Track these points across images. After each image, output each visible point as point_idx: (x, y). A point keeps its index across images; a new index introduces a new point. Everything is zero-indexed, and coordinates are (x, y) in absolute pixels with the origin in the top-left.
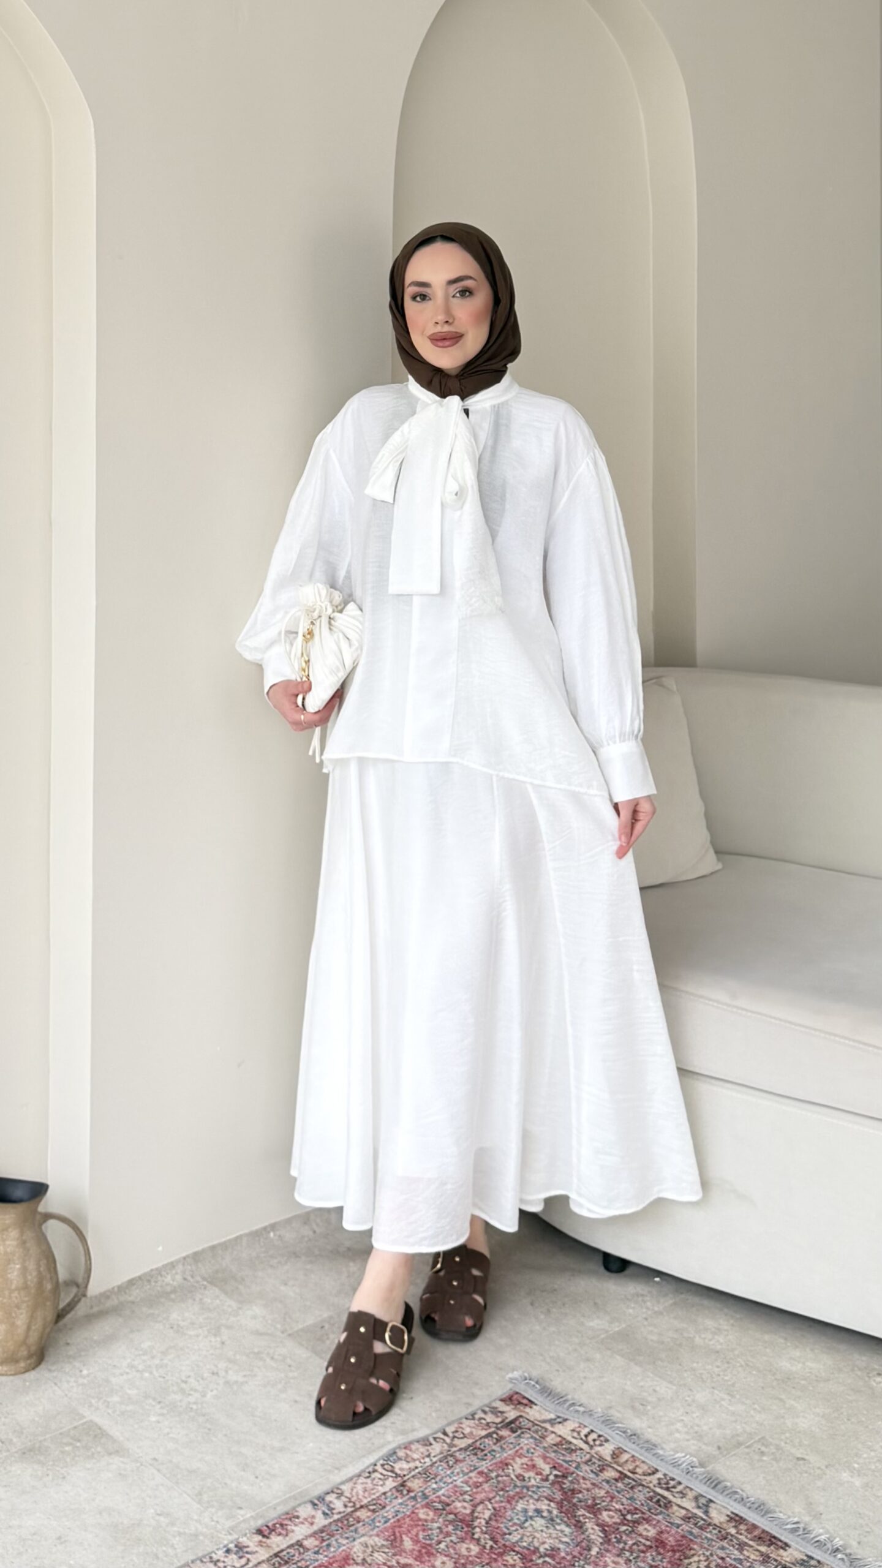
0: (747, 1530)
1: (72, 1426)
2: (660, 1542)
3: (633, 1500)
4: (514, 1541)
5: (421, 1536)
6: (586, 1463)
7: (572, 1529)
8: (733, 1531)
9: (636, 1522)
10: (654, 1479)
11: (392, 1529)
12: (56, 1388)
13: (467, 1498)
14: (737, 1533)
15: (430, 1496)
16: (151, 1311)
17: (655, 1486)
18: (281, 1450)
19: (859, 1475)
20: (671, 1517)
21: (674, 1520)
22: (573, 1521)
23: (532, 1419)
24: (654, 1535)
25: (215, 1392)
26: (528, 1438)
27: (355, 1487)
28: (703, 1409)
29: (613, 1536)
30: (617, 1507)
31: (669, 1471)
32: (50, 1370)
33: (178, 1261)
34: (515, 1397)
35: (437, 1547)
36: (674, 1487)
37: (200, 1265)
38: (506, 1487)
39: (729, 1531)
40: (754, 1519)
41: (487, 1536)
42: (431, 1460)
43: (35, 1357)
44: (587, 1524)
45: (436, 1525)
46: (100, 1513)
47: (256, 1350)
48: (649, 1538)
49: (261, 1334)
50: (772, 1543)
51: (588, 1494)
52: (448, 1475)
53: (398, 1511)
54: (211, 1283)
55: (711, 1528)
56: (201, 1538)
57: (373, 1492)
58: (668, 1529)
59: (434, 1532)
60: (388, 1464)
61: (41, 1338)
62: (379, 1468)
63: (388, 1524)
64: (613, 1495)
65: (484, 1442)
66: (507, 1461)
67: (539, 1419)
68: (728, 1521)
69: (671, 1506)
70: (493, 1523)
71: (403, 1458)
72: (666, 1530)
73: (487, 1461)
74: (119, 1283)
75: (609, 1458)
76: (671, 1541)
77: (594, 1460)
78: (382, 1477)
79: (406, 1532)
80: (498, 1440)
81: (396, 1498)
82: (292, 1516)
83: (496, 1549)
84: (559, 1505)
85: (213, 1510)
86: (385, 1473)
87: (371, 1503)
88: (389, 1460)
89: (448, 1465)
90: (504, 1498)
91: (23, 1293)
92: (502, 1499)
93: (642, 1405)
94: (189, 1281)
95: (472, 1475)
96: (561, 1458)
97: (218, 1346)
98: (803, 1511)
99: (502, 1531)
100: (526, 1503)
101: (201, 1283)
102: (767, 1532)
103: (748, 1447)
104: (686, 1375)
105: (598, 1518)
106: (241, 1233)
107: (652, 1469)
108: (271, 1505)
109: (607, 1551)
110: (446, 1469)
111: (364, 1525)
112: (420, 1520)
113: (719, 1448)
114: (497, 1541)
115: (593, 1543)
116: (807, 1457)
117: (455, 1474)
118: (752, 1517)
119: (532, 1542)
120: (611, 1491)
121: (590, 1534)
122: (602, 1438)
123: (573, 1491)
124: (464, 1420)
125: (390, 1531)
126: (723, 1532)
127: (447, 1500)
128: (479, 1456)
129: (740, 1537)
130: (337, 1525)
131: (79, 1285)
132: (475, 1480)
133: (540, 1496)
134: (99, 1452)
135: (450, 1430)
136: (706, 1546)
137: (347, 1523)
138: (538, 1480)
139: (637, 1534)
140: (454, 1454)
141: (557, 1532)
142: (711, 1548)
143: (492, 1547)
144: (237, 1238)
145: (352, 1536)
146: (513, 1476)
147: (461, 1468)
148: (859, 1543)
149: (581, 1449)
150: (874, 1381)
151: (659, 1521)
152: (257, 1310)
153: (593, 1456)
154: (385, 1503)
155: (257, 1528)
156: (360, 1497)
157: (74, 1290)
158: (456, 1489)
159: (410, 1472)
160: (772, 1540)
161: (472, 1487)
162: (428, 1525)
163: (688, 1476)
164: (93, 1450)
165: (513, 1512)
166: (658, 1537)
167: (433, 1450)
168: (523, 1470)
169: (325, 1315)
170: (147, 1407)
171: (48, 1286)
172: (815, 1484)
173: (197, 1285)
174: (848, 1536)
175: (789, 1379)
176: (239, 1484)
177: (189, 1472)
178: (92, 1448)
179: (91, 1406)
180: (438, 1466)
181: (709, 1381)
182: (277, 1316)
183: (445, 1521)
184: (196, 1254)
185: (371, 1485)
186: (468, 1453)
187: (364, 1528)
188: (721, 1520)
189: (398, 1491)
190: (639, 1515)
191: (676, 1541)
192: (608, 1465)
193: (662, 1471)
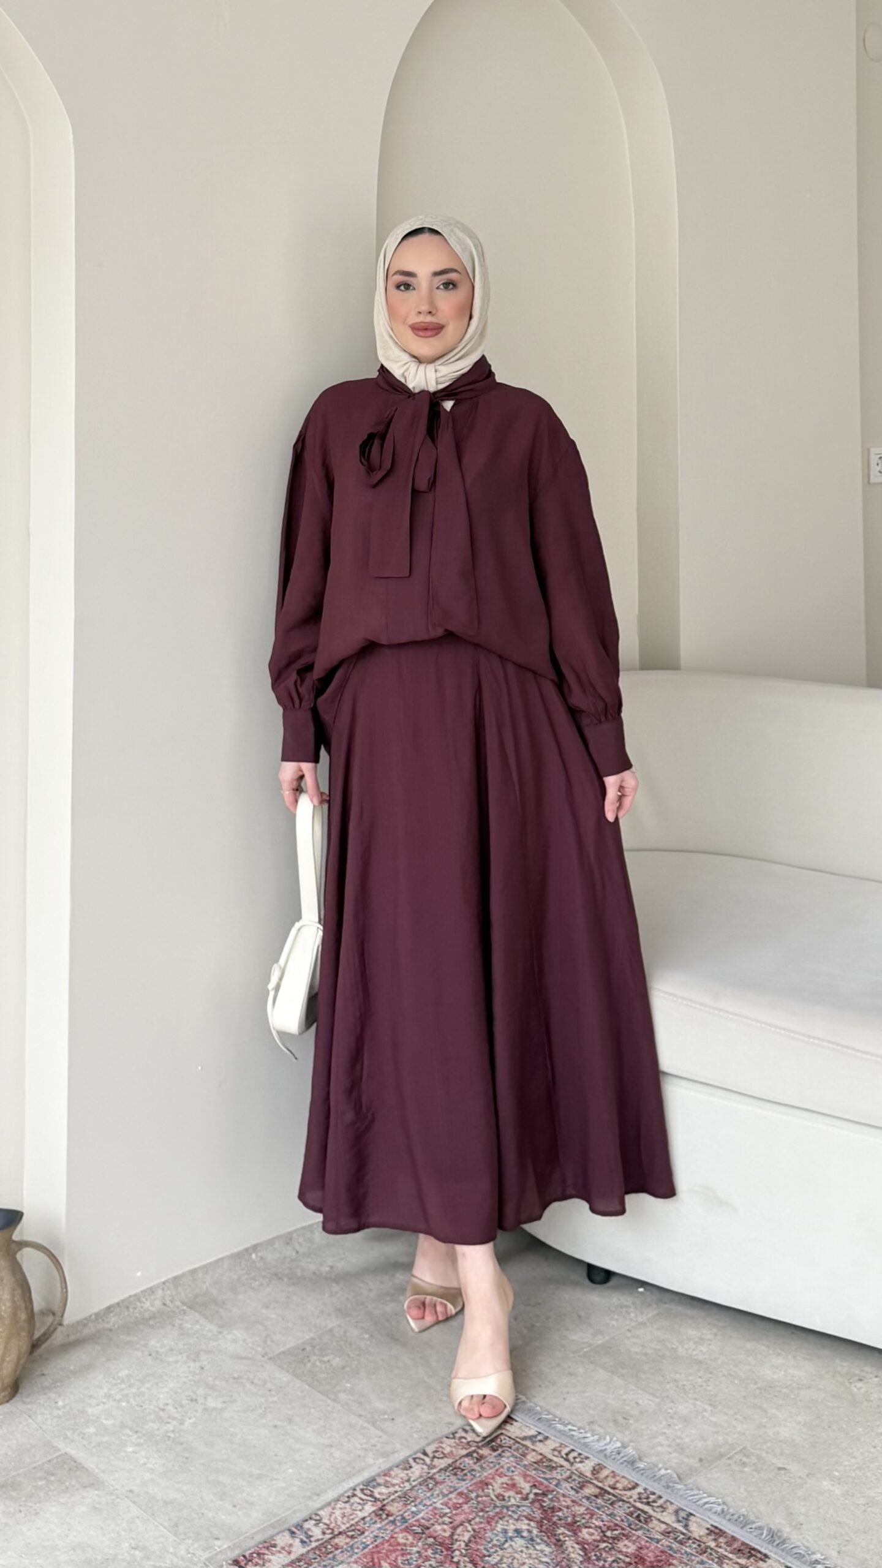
0: (727, 1543)
1: (47, 1460)
2: (639, 1558)
3: (612, 1516)
4: (493, 1563)
5: (399, 1561)
6: (567, 1480)
7: (552, 1548)
8: (713, 1544)
9: (616, 1539)
10: (634, 1493)
11: (371, 1555)
12: (31, 1421)
13: (447, 1520)
14: (717, 1546)
15: (409, 1519)
16: (129, 1338)
17: (635, 1501)
18: (259, 1477)
19: (839, 1484)
20: (651, 1532)
21: (654, 1535)
22: (553, 1540)
23: (513, 1437)
24: (633, 1551)
25: (191, 1421)
26: (508, 1457)
27: (334, 1513)
28: (686, 1421)
29: (593, 1554)
30: (597, 1523)
31: (650, 1486)
32: (24, 1402)
33: (157, 1286)
36: (654, 1501)
37: (180, 1289)
38: (486, 1507)
39: (708, 1544)
40: (733, 1532)
41: (466, 1559)
43: (9, 1389)
44: (567, 1543)
45: (415, 1549)
46: (74, 1549)
47: (236, 1375)
48: (628, 1555)
49: (242, 1358)
50: (752, 1555)
51: (567, 1512)
52: (428, 1498)
53: (377, 1537)
54: (189, 1307)
55: (691, 1541)
57: (351, 1517)
58: (648, 1544)
59: (413, 1556)
60: (367, 1489)
61: (16, 1371)
62: (358, 1493)
63: (367, 1550)
64: (593, 1512)
65: (464, 1461)
66: (486, 1481)
67: (521, 1436)
68: (708, 1534)
69: (652, 1520)
70: (472, 1545)
71: (383, 1483)
72: (645, 1546)
73: (467, 1482)
74: (96, 1310)
75: (589, 1474)
76: (650, 1557)
77: (574, 1477)
78: (361, 1502)
79: (385, 1557)
80: (478, 1460)
81: (375, 1522)
82: (269, 1545)
84: (539, 1524)
85: (191, 1541)
86: (364, 1497)
87: (351, 1529)
88: (368, 1485)
89: (428, 1488)
90: (484, 1519)
92: (482, 1520)
93: (624, 1418)
94: (168, 1307)
95: (452, 1496)
96: (542, 1476)
97: (198, 1372)
98: (783, 1522)
99: (481, 1553)
100: (506, 1523)
101: (181, 1308)
102: (747, 1544)
103: (730, 1458)
104: (668, 1386)
105: (579, 1537)
106: (223, 1255)
107: (633, 1484)
108: (248, 1534)
110: (425, 1491)
111: (342, 1552)
112: (399, 1544)
114: (477, 1564)
115: (573, 1561)
116: (788, 1467)
117: (435, 1495)
118: (731, 1529)
119: (512, 1563)
120: (591, 1508)
121: (570, 1552)
122: (582, 1456)
123: (553, 1509)
124: (445, 1439)
125: (369, 1557)
126: (703, 1546)
127: (427, 1524)
128: (460, 1477)
129: (720, 1550)
130: (315, 1553)
131: (55, 1313)
132: (455, 1501)
133: (520, 1516)
134: (73, 1486)
135: (429, 1450)
136: (686, 1561)
137: (324, 1550)
138: (518, 1499)
139: (616, 1550)
140: (434, 1477)
141: (535, 1552)
142: (690, 1563)
144: (217, 1261)
145: (330, 1565)
147: (440, 1489)
148: (839, 1552)
149: (562, 1466)
150: (855, 1386)
151: (639, 1537)
152: (238, 1333)
153: (573, 1473)
154: (364, 1528)
155: (234, 1559)
156: (339, 1523)
157: (50, 1319)
158: (436, 1511)
159: (389, 1496)
160: (750, 1552)
161: (452, 1509)
163: (669, 1491)
164: (67, 1484)
165: (493, 1534)
166: (637, 1553)
167: (412, 1473)
168: (503, 1490)
169: (307, 1337)
170: (123, 1438)
171: (23, 1316)
172: (796, 1493)
173: (177, 1310)
174: (828, 1546)
175: (771, 1387)
176: (217, 1513)
177: (166, 1503)
178: (66, 1481)
179: (66, 1438)
180: (418, 1489)
181: (691, 1391)
182: (257, 1339)
183: (424, 1545)
184: (175, 1278)
185: (350, 1510)
186: (448, 1474)
187: (342, 1556)
188: (702, 1533)
189: (377, 1515)
190: (619, 1532)
191: (655, 1557)
192: (587, 1482)
193: (643, 1485)
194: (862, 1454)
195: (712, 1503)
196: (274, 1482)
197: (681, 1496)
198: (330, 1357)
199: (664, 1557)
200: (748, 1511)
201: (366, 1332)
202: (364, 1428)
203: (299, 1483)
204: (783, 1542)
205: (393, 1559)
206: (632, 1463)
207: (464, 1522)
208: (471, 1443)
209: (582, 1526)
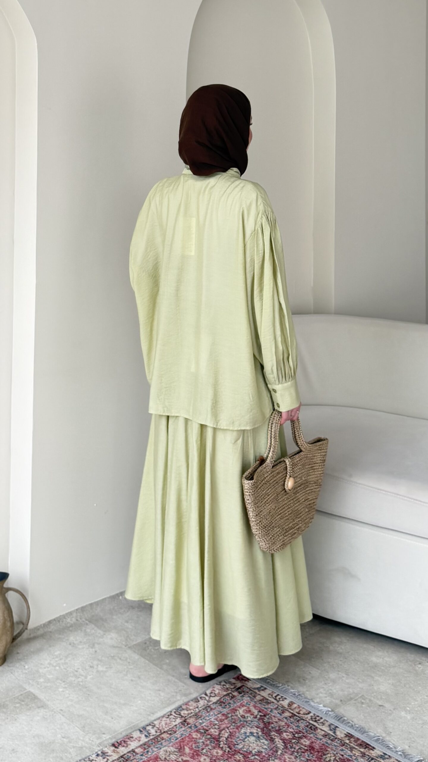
0: (354, 741)
1: (19, 694)
3: (298, 727)
4: (239, 748)
5: (194, 746)
6: (275, 709)
7: (269, 742)
8: (348, 742)
9: (300, 738)
10: (309, 716)
12: (12, 675)
13: (217, 727)
14: (350, 742)
15: (198, 726)
16: (60, 636)
17: (309, 720)
18: (125, 704)
19: (409, 714)
20: (317, 735)
21: (319, 737)
22: (269, 738)
23: (249, 687)
24: (309, 744)
25: (91, 676)
26: (247, 697)
27: (161, 723)
28: (334, 682)
30: (291, 730)
31: (317, 713)
32: (9, 666)
33: (74, 611)
34: (240, 677)
35: (202, 751)
36: (319, 720)
37: (85, 613)
38: (236, 721)
39: (345, 741)
40: (358, 736)
41: (226, 746)
42: (199, 709)
43: (1, 660)
44: (276, 739)
45: (201, 741)
46: (34, 737)
47: (112, 655)
48: (306, 746)
49: (114, 647)
51: (276, 725)
52: (207, 716)
53: (183, 734)
54: (90, 622)
55: (337, 740)
56: (84, 749)
57: (170, 725)
59: (200, 744)
60: (177, 712)
61: (5, 651)
62: (173, 713)
63: (177, 741)
65: (225, 698)
66: (237, 708)
67: (253, 687)
68: (345, 737)
69: (317, 729)
71: (185, 709)
72: (315, 742)
73: (227, 709)
74: (44, 622)
75: (286, 707)
77: (279, 707)
78: (174, 717)
79: (186, 744)
80: (232, 698)
81: (182, 727)
82: (130, 737)
83: (231, 752)
84: (262, 730)
86: (176, 715)
87: (169, 730)
88: (178, 709)
89: (207, 711)
90: (235, 727)
92: (234, 727)
93: (304, 680)
94: (79, 621)
95: (219, 715)
96: (263, 706)
97: (94, 653)
98: (382, 731)
99: (234, 743)
100: (246, 729)
101: (85, 622)
102: (364, 742)
104: (325, 665)
105: (282, 736)
106: (105, 597)
107: (308, 712)
108: (119, 732)
109: (286, 752)
110: (206, 713)
112: (193, 738)
113: (341, 701)
114: (231, 748)
115: (279, 749)
116: (384, 705)
117: (211, 715)
118: (357, 735)
119: (248, 748)
120: (288, 723)
121: (277, 744)
122: (283, 698)
123: (269, 723)
124: (216, 685)
125: (179, 744)
126: (343, 742)
127: (207, 728)
128: (223, 707)
129: (351, 744)
130: (152, 741)
131: (24, 624)
132: (220, 718)
133: (253, 726)
134: (33, 707)
135: (208, 692)
136: (334, 749)
137: (157, 740)
138: (252, 718)
139: (300, 743)
140: (210, 706)
141: (261, 743)
142: (337, 750)
143: (229, 751)
144: (103, 600)
145: (159, 747)
146: (239, 716)
147: (213, 712)
148: (409, 746)
149: (273, 702)
150: (417, 667)
151: (311, 737)
152: (113, 635)
153: (279, 706)
154: (176, 730)
155: (112, 743)
156: (164, 727)
157: (21, 626)
158: (211, 723)
159: (188, 715)
160: (367, 746)
161: (219, 721)
163: (326, 715)
164: (30, 706)
165: (240, 734)
166: (310, 745)
167: (199, 704)
168: (244, 713)
169: (147, 638)
170: (58, 684)
171: (9, 624)
172: (388, 718)
173: (83, 623)
174: (404, 743)
175: (376, 666)
176: (103, 721)
177: (79, 716)
178: (30, 704)
179: (29, 684)
180: (202, 712)
181: (337, 667)
182: (123, 638)
183: (206, 739)
184: (82, 608)
185: (169, 722)
187: (166, 743)
188: (342, 736)
189: (182, 724)
190: (301, 734)
191: (320, 747)
192: (286, 710)
193: (313, 712)
194: (421, 699)
195: (347, 722)
196: (132, 707)
197: (332, 718)
199: (324, 747)
200: (365, 726)
202: (175, 682)
203: (144, 708)
204: (382, 741)
205: (191, 745)
206: (307, 701)
208: (228, 690)
209: (283, 731)
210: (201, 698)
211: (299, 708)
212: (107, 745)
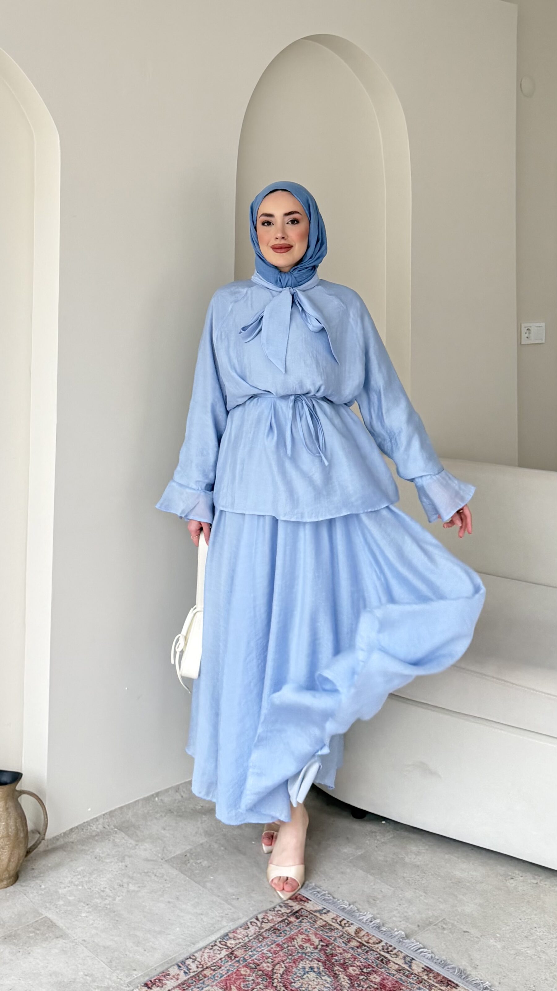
0: (434, 977)
1: (34, 921)
2: (382, 985)
3: (367, 960)
4: (297, 987)
5: (242, 986)
6: (340, 937)
7: (332, 979)
8: (426, 978)
9: (369, 973)
10: (380, 946)
12: (25, 897)
13: (270, 960)
14: (428, 979)
15: (248, 960)
16: (83, 848)
17: (380, 951)
18: (160, 933)
19: (500, 941)
20: (390, 970)
22: (333, 974)
23: (309, 910)
24: (379, 981)
25: (120, 898)
26: (306, 923)
27: (204, 955)
28: (410, 902)
29: (356, 983)
30: (358, 964)
31: (389, 941)
32: (22, 886)
33: (100, 817)
34: (299, 897)
36: (391, 951)
37: (113, 819)
38: (293, 953)
39: (423, 977)
40: (438, 970)
41: (281, 984)
42: (249, 938)
43: (13, 878)
44: (340, 975)
45: (251, 978)
46: (51, 975)
47: (146, 871)
48: (376, 983)
49: (149, 861)
50: (448, 985)
51: (340, 957)
52: (259, 947)
53: (229, 970)
54: (119, 830)
55: (413, 976)
57: (214, 958)
58: (388, 977)
59: (250, 982)
60: (223, 941)
61: (17, 866)
62: (218, 944)
63: (223, 978)
64: (356, 957)
65: (280, 925)
66: (294, 937)
67: (314, 910)
68: (423, 971)
69: (390, 962)
70: (285, 976)
71: (232, 938)
72: (386, 978)
73: (282, 937)
74: (64, 831)
75: (353, 934)
76: (389, 984)
77: (344, 935)
78: (219, 949)
79: (233, 983)
80: (288, 924)
81: (228, 961)
82: (166, 975)
84: (324, 964)
85: (118, 972)
86: (221, 946)
87: (213, 965)
88: (224, 939)
89: (259, 941)
90: (291, 960)
91: (6, 839)
93: (374, 900)
94: (107, 829)
95: (273, 946)
96: (326, 934)
97: (124, 868)
98: (467, 964)
99: (290, 981)
100: (304, 963)
101: (114, 830)
102: (446, 978)
104: (399, 881)
105: (347, 972)
106: (137, 799)
107: (379, 940)
108: (153, 968)
111: (208, 979)
112: (242, 975)
114: (287, 987)
115: (344, 987)
116: (469, 931)
117: (263, 946)
118: (436, 968)
119: (308, 987)
120: (354, 954)
121: (342, 981)
122: (349, 923)
123: (332, 955)
124: (269, 911)
125: (224, 982)
126: (420, 978)
127: (258, 962)
128: (278, 935)
129: (430, 981)
130: (192, 980)
131: (41, 832)
132: (275, 949)
133: (313, 959)
134: (50, 937)
135: (260, 918)
136: (410, 987)
137: (198, 978)
138: (312, 949)
139: (369, 980)
140: (262, 934)
141: (322, 981)
142: (412, 989)
144: (135, 802)
145: (201, 987)
146: (297, 946)
147: (266, 942)
148: (499, 983)
149: (337, 929)
150: (509, 882)
151: (382, 972)
152: (147, 845)
153: (344, 933)
154: (221, 965)
155: (144, 983)
156: (206, 961)
157: (37, 836)
158: (264, 955)
159: (236, 946)
160: (448, 983)
161: (273, 953)
162: (246, 978)
163: (400, 944)
164: (47, 935)
165: (297, 969)
166: (381, 982)
167: (250, 931)
168: (303, 942)
169: (188, 848)
170: (80, 908)
171: (22, 835)
172: (474, 947)
173: (112, 831)
174: (493, 979)
175: (459, 882)
176: (135, 954)
177: (104, 947)
178: (46, 934)
179: (46, 907)
180: (253, 942)
181: (413, 884)
182: (158, 849)
183: (257, 975)
184: (111, 812)
185: (213, 954)
186: (270, 933)
187: (209, 982)
188: (419, 971)
189: (229, 957)
190: (371, 969)
191: (392, 985)
192: (352, 938)
193: (385, 941)
194: (513, 923)
195: (425, 952)
196: (169, 936)
197: (407, 947)
198: (201, 861)
199: (397, 985)
200: (446, 958)
201: (223, 846)
202: (220, 903)
203: (183, 937)
204: (467, 977)
205: (238, 984)
206: (378, 927)
207: (280, 962)
208: (284, 914)
209: (349, 965)
210: (251, 922)
211: (368, 936)
212: (139, 985)
